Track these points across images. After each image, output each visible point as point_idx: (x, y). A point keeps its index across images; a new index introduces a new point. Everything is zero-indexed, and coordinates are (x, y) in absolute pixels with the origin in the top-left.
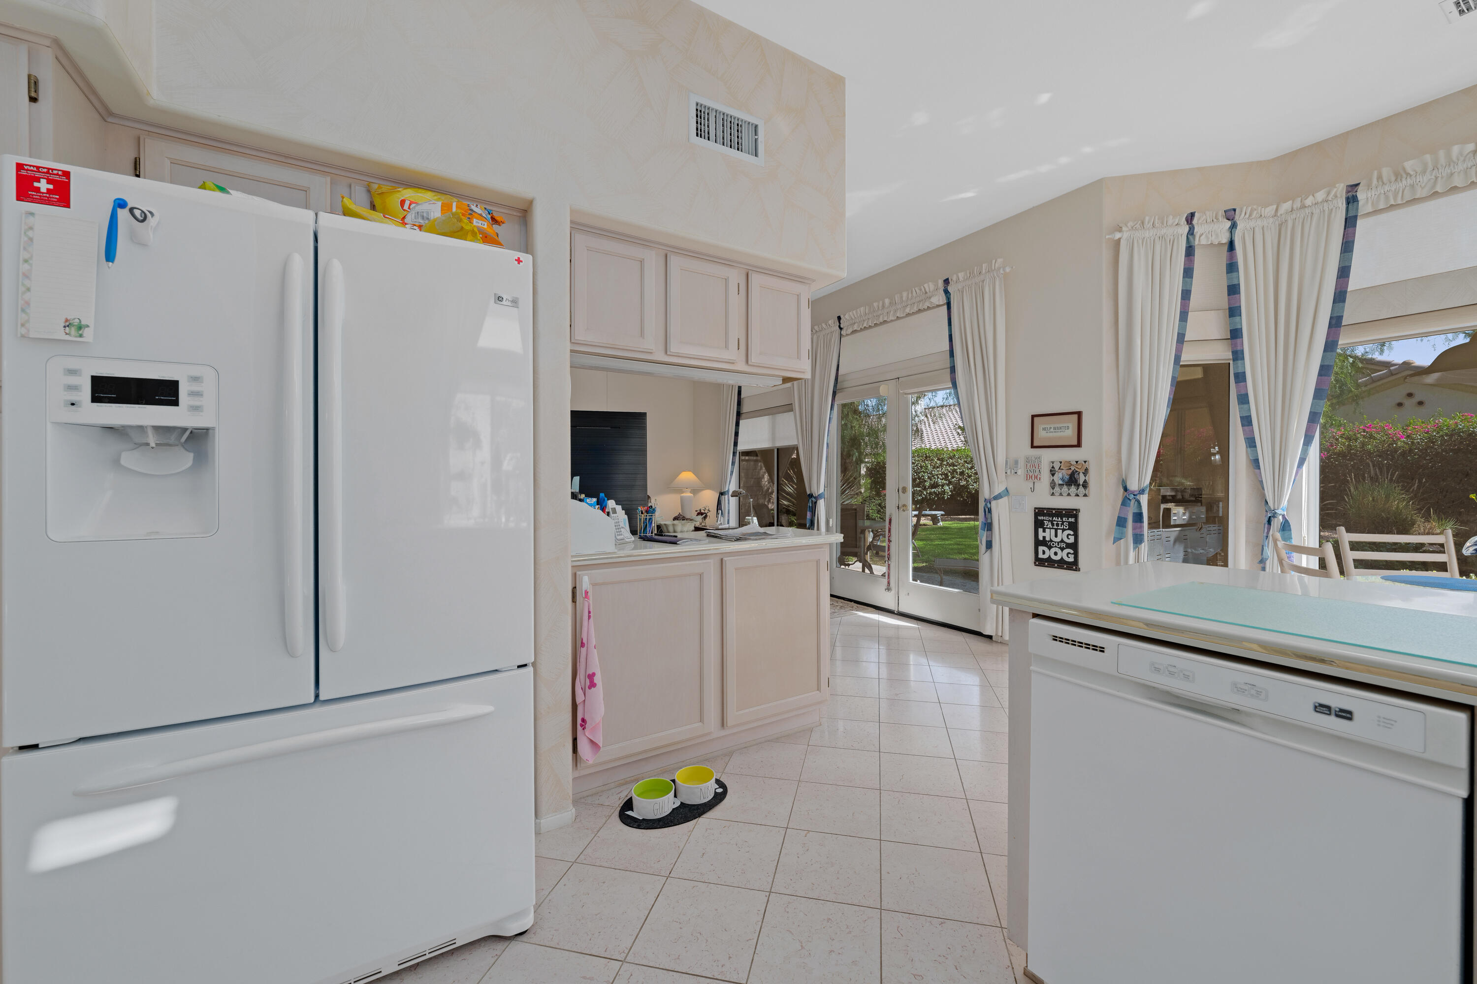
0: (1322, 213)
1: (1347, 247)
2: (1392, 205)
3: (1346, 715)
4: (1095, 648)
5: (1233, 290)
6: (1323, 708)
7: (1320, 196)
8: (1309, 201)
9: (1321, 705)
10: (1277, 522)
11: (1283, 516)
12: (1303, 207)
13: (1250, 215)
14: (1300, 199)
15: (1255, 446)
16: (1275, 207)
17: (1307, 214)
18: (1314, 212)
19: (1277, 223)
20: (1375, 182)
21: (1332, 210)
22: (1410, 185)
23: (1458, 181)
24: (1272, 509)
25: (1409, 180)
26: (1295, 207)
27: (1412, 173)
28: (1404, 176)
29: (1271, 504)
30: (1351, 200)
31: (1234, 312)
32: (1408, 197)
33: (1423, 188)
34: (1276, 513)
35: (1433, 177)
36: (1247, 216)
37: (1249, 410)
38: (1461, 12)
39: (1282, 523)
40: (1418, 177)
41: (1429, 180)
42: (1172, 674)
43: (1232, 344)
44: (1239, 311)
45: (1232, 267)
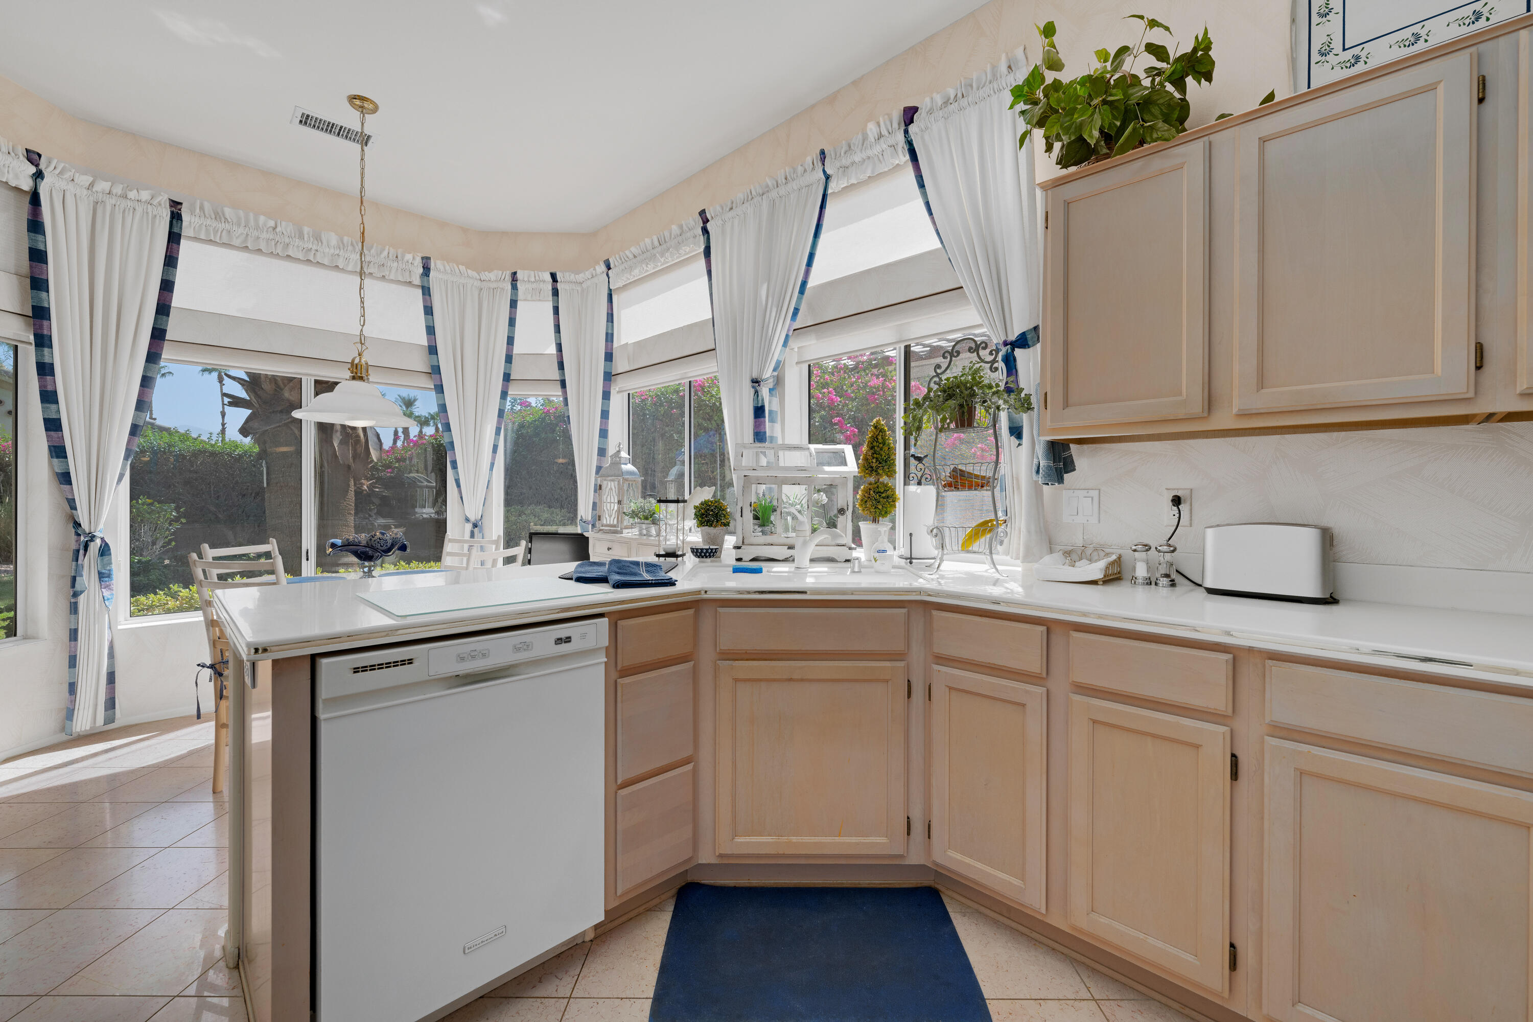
0: (145, 214)
1: (171, 261)
2: (211, 240)
3: (568, 640)
4: (403, 663)
5: (38, 256)
6: (559, 641)
7: (145, 195)
8: (132, 194)
9: (558, 639)
10: (95, 546)
11: (102, 539)
12: (125, 197)
13: (61, 173)
14: (122, 186)
15: (66, 457)
16: (91, 179)
17: (129, 207)
18: (137, 208)
19: (91, 198)
20: (198, 210)
21: (156, 216)
22: (227, 230)
23: (263, 246)
24: (88, 532)
25: (227, 225)
26: (114, 191)
27: (230, 220)
28: (223, 220)
29: (85, 525)
30: (176, 217)
31: (38, 284)
32: (225, 240)
33: (237, 238)
34: (94, 536)
35: (245, 233)
36: (57, 171)
37: (58, 411)
38: (301, 121)
39: (101, 547)
40: (234, 226)
41: (242, 234)
42: (473, 657)
43: (34, 325)
44: (46, 285)
45: (35, 226)
